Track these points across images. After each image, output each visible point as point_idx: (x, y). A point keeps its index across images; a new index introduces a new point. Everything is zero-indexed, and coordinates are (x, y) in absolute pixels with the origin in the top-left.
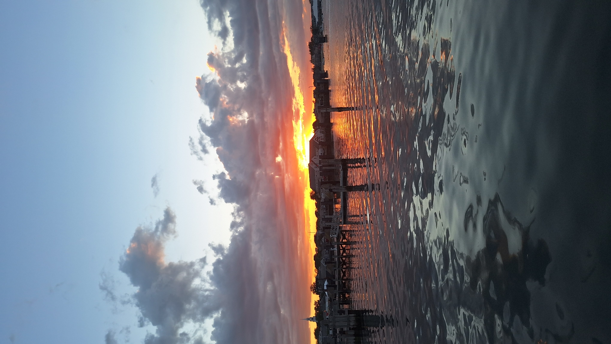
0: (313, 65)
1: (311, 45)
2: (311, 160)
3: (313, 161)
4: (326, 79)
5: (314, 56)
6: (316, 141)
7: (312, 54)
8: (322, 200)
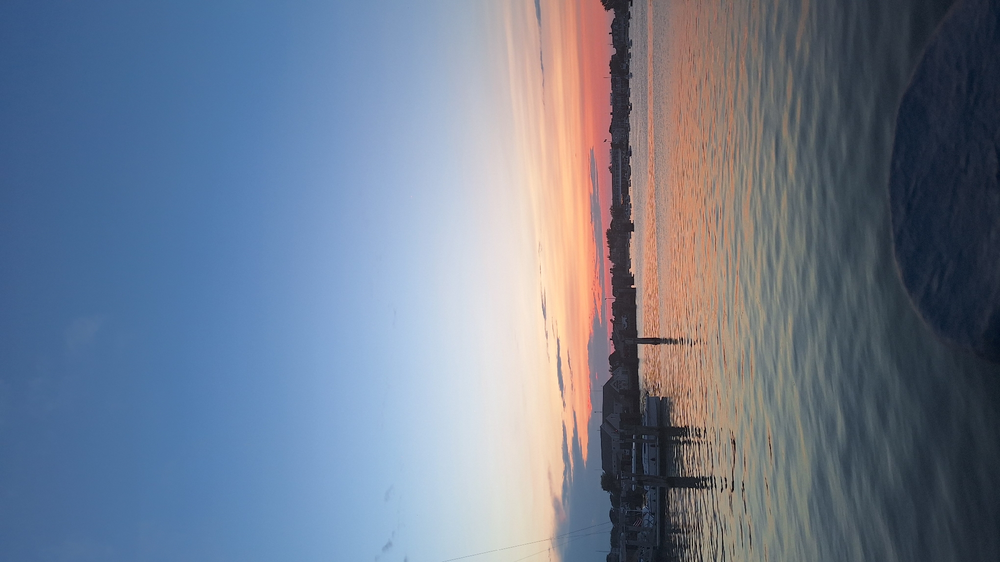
0: (613, 264)
1: (609, 233)
2: (604, 420)
3: (608, 423)
4: (632, 286)
5: (615, 250)
6: (615, 388)
7: (611, 247)
8: (623, 494)
